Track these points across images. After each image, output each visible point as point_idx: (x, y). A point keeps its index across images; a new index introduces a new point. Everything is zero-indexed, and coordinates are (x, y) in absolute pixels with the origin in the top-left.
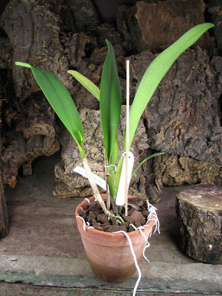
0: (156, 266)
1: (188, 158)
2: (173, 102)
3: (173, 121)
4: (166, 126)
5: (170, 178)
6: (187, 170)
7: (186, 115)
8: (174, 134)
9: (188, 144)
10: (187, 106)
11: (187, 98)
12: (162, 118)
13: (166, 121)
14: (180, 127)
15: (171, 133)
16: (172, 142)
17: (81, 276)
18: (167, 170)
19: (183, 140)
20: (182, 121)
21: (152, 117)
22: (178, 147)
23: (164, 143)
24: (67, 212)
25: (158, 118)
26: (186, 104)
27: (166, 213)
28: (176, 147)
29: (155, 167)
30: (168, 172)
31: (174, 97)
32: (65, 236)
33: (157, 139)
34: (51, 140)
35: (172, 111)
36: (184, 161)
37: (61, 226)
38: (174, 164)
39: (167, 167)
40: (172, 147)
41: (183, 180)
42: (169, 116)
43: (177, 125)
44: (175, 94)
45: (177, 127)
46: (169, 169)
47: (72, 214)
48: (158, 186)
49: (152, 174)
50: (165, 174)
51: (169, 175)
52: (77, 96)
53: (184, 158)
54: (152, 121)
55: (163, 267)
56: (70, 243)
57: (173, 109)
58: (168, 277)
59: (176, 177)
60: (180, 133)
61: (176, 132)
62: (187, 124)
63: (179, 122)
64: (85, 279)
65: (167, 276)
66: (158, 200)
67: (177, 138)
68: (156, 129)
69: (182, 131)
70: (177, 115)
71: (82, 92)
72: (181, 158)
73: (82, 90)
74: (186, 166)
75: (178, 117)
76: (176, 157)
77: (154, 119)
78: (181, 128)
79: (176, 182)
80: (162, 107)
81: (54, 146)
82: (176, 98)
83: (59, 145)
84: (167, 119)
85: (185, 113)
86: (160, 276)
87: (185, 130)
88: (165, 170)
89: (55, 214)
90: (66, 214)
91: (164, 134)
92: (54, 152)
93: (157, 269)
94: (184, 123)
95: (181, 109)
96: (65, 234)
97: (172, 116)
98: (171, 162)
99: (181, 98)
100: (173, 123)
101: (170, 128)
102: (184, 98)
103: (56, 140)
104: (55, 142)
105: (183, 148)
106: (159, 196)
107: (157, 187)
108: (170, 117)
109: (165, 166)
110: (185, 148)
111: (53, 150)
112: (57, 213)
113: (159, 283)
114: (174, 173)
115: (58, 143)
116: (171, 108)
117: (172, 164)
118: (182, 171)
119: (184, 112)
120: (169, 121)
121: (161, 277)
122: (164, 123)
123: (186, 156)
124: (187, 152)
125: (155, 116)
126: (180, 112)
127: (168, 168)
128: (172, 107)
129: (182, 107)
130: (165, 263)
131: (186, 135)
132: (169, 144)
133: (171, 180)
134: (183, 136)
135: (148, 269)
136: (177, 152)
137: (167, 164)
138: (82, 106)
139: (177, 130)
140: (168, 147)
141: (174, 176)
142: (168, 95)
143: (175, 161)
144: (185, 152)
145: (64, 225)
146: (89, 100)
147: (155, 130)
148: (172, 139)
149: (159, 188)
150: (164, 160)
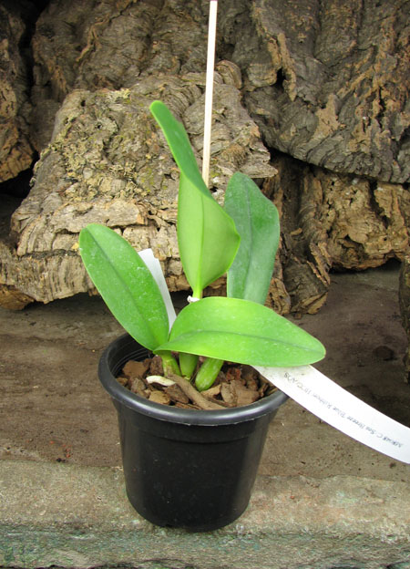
0: (345, 490)
1: (401, 189)
2: (358, 29)
3: (361, 77)
4: (343, 92)
5: (347, 245)
6: (399, 221)
7: (399, 61)
8: (367, 112)
9: (404, 146)
10: (400, 40)
11: (398, 19)
12: (330, 71)
13: (341, 79)
14: (384, 93)
15: (359, 109)
16: (361, 133)
17: (77, 528)
18: (341, 224)
19: (390, 129)
20: (389, 76)
21: (301, 66)
22: (379, 146)
23: (339, 138)
24: (44, 329)
25: (317, 72)
26: (399, 34)
27: (347, 340)
28: (373, 146)
29: (307, 211)
30: (345, 229)
31: (363, 16)
32: (31, 397)
33: (315, 127)
34: (6, 136)
35: (356, 52)
36: (389, 198)
37: (22, 368)
38: (360, 206)
39: (338, 214)
40: (363, 149)
41: (387, 248)
42: (349, 66)
43: (375, 86)
44: (363, 8)
45: (373, 96)
46: (347, 220)
47: (57, 336)
48: (318, 261)
49: (299, 231)
50: (334, 234)
51: (347, 238)
52: (86, 22)
53: (390, 188)
54: (300, 77)
55: (374, 496)
56: (47, 417)
57: (361, 47)
58: (397, 531)
59: (368, 241)
60: (385, 109)
61: (371, 107)
62: (402, 88)
63: (382, 81)
64: (92, 536)
65: (391, 527)
66: (319, 304)
67: (375, 122)
68: (313, 102)
69: (390, 104)
70: (373, 61)
71: (100, 12)
72: (379, 189)
73: (100, 7)
74: (396, 211)
75: (377, 66)
76: (365, 185)
77: (307, 71)
78: (387, 98)
79: (366, 256)
80: (329, 41)
81: (16, 153)
82: (369, 20)
83: (31, 153)
84: (344, 73)
85: (397, 55)
86: (367, 525)
87: (398, 104)
88: (335, 222)
89: (7, 335)
90: (41, 335)
91: (338, 114)
92: (16, 171)
93: (353, 501)
94: (394, 84)
95: (385, 45)
96: (31, 390)
97: (357, 66)
98: (352, 200)
99: (381, 20)
100: (362, 82)
101: (355, 96)
102: (392, 19)
103: (23, 141)
104: (18, 144)
105: (390, 153)
106: (323, 290)
107: (316, 264)
108: (352, 69)
109: (332, 212)
110: (397, 153)
111: (11, 165)
112: (11, 332)
113: (365, 553)
114: (361, 230)
115: (27, 147)
116: (353, 43)
117: (353, 206)
118: (381, 227)
119: (392, 55)
120: (349, 80)
121: (372, 530)
122: (336, 85)
123: (396, 184)
124: (402, 169)
125: (309, 64)
126: (382, 54)
127: (342, 217)
128: (358, 43)
129: (386, 41)
130: (376, 482)
131: (400, 115)
132: (352, 137)
133: (351, 251)
134: (393, 118)
135: (322, 502)
136: (371, 169)
137: (339, 206)
138: (99, 47)
139: (376, 103)
140: (349, 148)
141: (361, 238)
142: (346, 11)
143: (361, 197)
144: (397, 167)
145: (30, 367)
146: (120, 31)
147: (307, 103)
148: (360, 125)
149: (321, 268)
150: (329, 196)
